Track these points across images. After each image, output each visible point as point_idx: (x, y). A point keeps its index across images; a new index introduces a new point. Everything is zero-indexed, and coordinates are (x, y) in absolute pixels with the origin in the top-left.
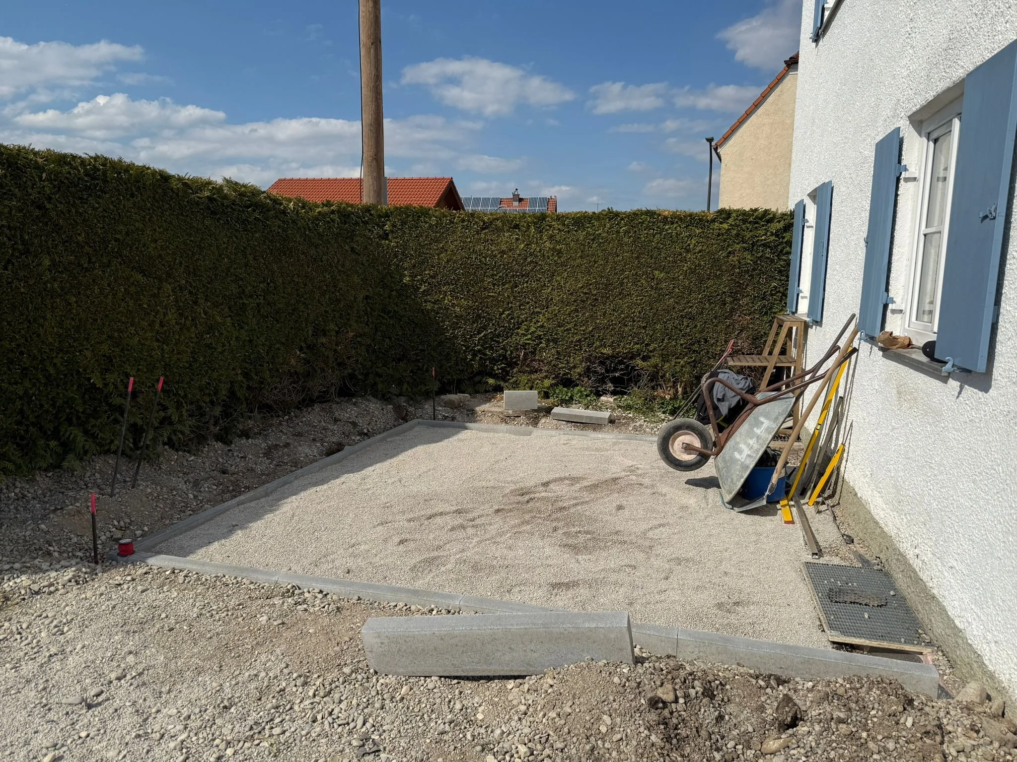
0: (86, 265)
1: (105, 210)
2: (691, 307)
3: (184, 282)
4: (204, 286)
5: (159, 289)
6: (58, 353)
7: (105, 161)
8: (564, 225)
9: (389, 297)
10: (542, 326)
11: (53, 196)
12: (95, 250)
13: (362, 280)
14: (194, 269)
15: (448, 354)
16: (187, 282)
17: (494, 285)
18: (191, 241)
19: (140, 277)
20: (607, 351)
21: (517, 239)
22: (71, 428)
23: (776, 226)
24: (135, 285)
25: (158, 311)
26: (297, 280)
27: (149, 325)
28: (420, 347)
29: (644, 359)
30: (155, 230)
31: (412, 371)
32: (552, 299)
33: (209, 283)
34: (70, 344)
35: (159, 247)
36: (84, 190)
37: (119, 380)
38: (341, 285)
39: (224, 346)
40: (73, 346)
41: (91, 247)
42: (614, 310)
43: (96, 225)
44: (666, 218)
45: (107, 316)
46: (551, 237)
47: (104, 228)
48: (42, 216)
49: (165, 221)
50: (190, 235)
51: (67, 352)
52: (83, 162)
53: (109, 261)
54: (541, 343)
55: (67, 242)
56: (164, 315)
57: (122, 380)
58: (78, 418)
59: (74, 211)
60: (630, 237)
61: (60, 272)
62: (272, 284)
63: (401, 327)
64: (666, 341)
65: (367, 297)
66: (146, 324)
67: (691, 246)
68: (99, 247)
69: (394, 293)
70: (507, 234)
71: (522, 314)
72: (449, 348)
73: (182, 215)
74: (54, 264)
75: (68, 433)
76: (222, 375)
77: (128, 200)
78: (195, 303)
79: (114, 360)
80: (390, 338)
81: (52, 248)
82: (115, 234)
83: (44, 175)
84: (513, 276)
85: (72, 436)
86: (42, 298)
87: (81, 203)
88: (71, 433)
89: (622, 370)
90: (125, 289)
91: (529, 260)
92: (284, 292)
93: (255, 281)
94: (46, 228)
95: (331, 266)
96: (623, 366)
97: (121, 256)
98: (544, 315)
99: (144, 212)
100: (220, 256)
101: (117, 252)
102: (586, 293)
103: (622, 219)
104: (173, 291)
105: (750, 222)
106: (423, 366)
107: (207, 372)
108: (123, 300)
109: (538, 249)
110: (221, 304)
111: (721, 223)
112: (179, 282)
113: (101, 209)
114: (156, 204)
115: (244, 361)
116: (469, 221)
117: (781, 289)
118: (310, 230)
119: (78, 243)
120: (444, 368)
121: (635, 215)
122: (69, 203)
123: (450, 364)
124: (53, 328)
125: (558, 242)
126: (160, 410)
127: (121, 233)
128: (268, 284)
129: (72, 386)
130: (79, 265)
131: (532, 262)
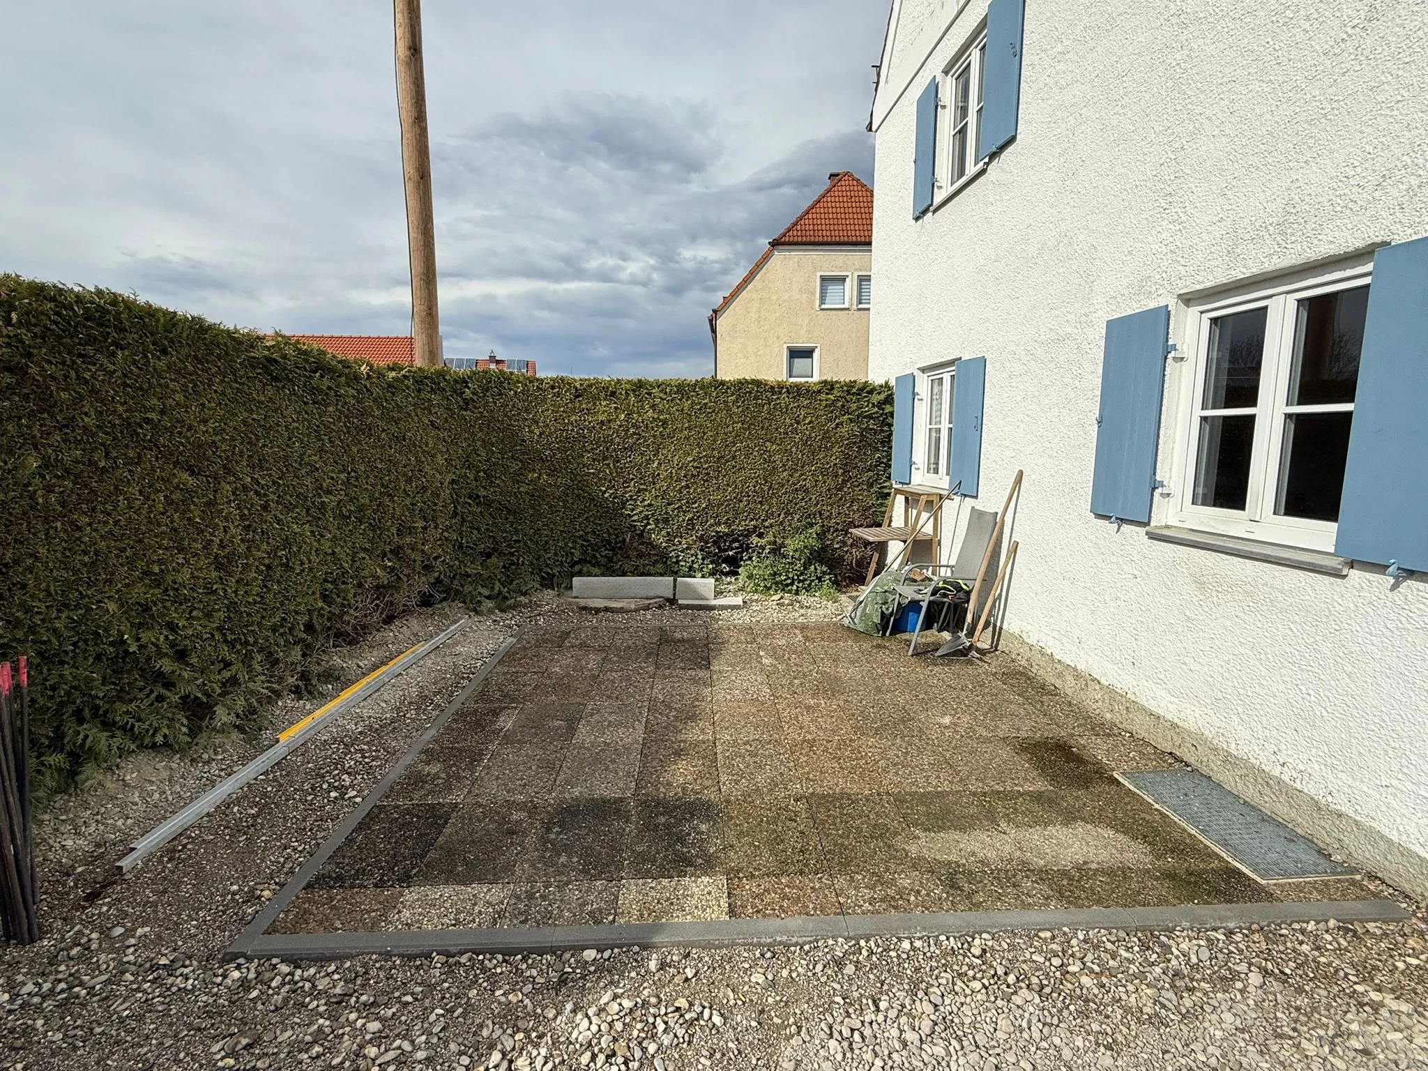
0: (102, 464)
1: (125, 375)
2: (805, 480)
3: (249, 480)
4: (274, 483)
5: (216, 491)
6: (59, 611)
7: (115, 299)
8: (666, 393)
9: (476, 480)
10: (650, 505)
11: (35, 351)
12: (114, 439)
13: (446, 460)
14: (260, 460)
15: (547, 543)
16: (252, 478)
17: (594, 460)
18: (253, 419)
19: (185, 476)
20: (723, 529)
21: (616, 408)
22: (85, 726)
23: (876, 398)
24: (182, 490)
25: (217, 525)
26: (380, 466)
27: (204, 547)
28: (515, 538)
29: (760, 536)
30: (203, 405)
31: (504, 567)
32: (659, 475)
33: (280, 478)
34: (81, 593)
35: (211, 430)
36: (86, 344)
37: (162, 638)
38: (427, 469)
39: (302, 564)
40: (87, 596)
41: (107, 433)
42: (728, 485)
43: (113, 398)
44: (772, 387)
45: (140, 541)
46: (653, 407)
47: (125, 403)
48: (18, 384)
49: (216, 392)
50: (251, 412)
51: (78, 607)
52: (79, 299)
53: (139, 457)
54: (648, 524)
55: (67, 426)
56: (225, 531)
57: (166, 638)
58: (95, 708)
59: (73, 374)
60: (738, 407)
61: (58, 477)
62: (353, 474)
63: (490, 514)
64: (782, 516)
65: (453, 481)
66: (200, 546)
67: (801, 417)
68: (122, 432)
69: (482, 474)
70: (604, 403)
71: (626, 492)
72: (547, 536)
73: (236, 382)
74: (46, 465)
75: (81, 737)
76: (300, 604)
77: (159, 358)
78: (265, 508)
79: (154, 608)
80: (478, 529)
81: (41, 437)
82: (146, 412)
83: (14, 316)
84: (615, 450)
85: (88, 742)
86: (29, 523)
87: (83, 362)
88: (86, 737)
89: (737, 548)
90: (166, 497)
91: (631, 431)
92: (367, 483)
93: (333, 471)
94: (27, 405)
95: (415, 445)
96: (737, 545)
97: (155, 445)
98: (650, 492)
99: (185, 378)
100: (290, 439)
101: (150, 441)
102: (697, 467)
103: (728, 388)
104: (234, 493)
105: (853, 394)
106: (518, 559)
107: (282, 604)
108: (163, 514)
109: (640, 420)
110: (296, 507)
111: (827, 394)
112: (241, 479)
113: (119, 374)
114: (200, 366)
115: (325, 581)
116: (559, 388)
117: (885, 460)
118: (386, 400)
119: (85, 428)
120: (542, 560)
121: (741, 384)
122: (63, 363)
123: (549, 555)
124: (51, 570)
125: (661, 412)
126: (221, 670)
127: (154, 410)
128: (349, 473)
129: (86, 659)
130: (91, 463)
131: (634, 433)
